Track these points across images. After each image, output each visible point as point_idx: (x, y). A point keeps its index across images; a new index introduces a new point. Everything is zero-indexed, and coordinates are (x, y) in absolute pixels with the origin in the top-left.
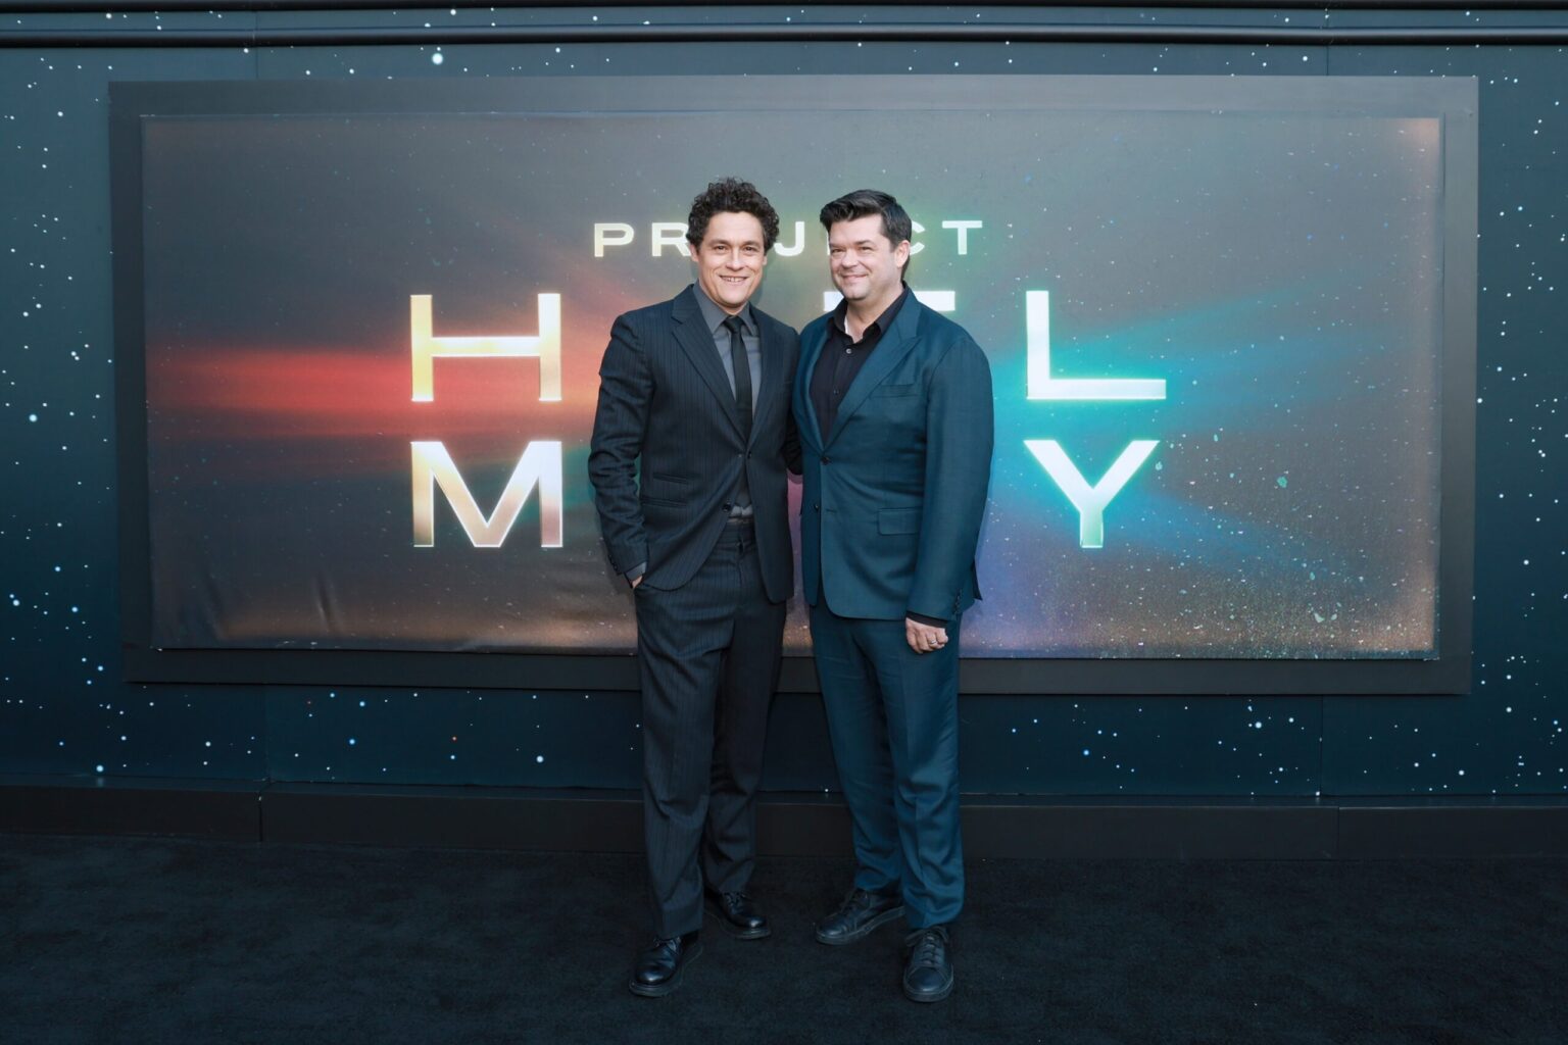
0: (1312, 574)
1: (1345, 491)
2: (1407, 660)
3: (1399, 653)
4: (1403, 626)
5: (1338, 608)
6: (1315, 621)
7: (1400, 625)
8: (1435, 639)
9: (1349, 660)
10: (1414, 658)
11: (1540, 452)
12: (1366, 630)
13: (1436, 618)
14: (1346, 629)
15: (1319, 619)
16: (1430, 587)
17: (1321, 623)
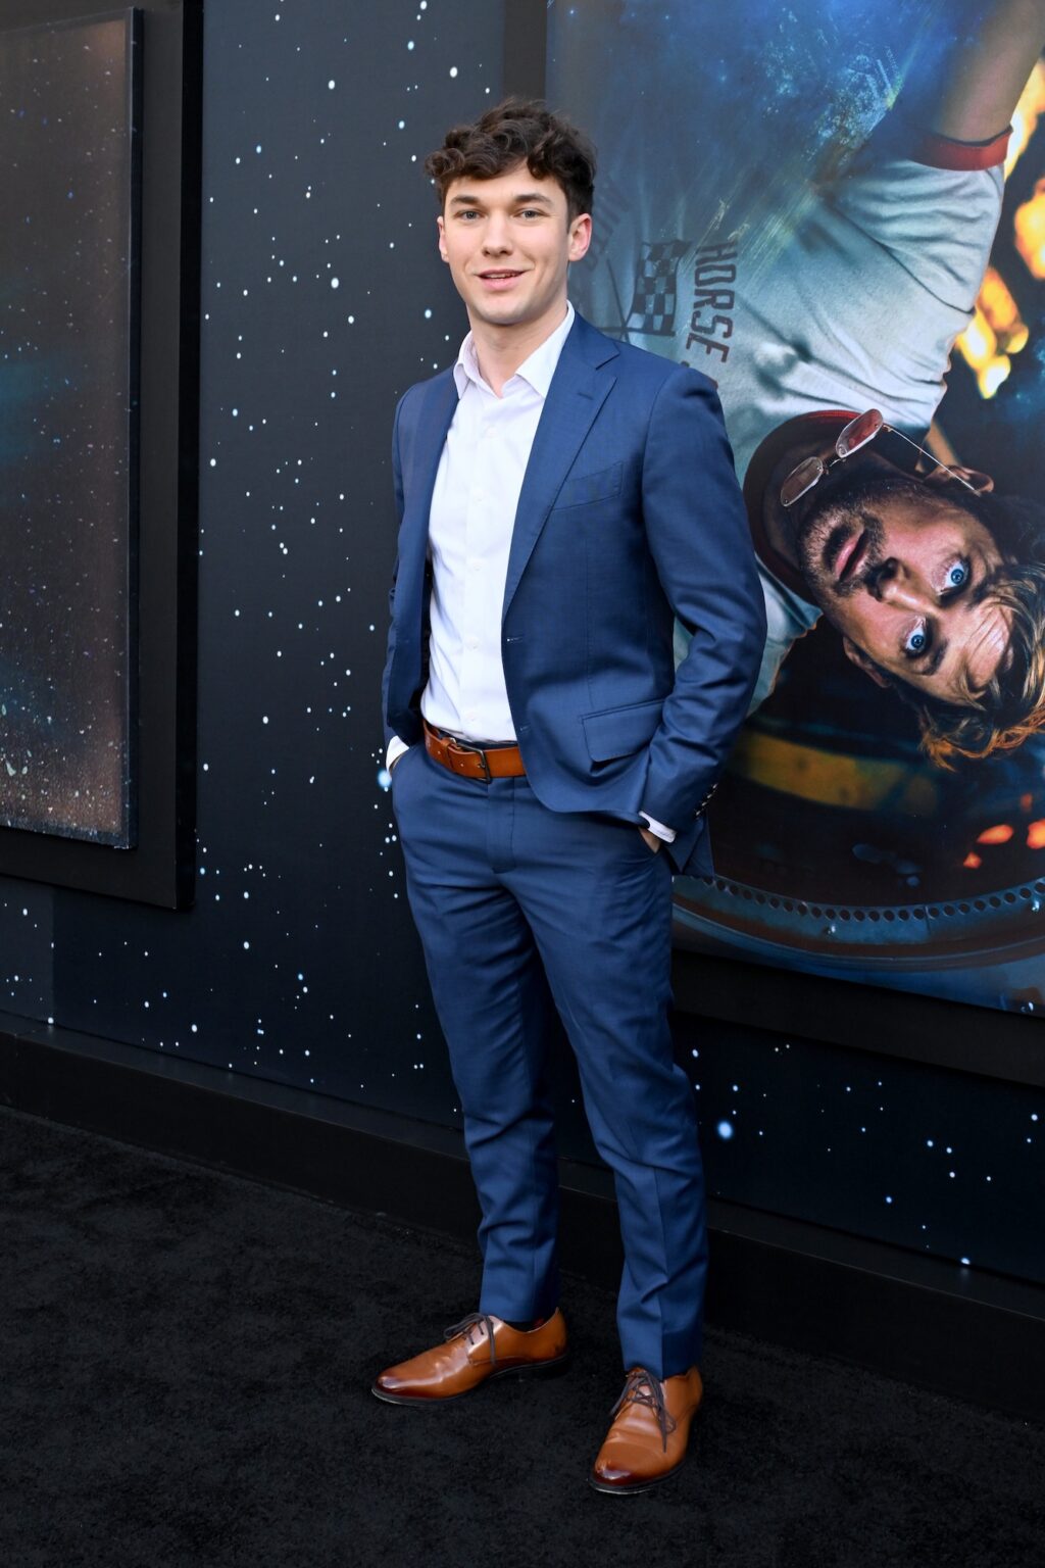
0: (3, 707)
1: (32, 591)
2: (96, 844)
3: (87, 833)
4: (91, 792)
5: (28, 758)
6: (7, 773)
7: (88, 792)
8: (123, 818)
9: (40, 834)
10: (103, 842)
11: (282, 545)
12: (55, 795)
13: (123, 787)
14: (36, 788)
15: (12, 772)
16: (117, 740)
17: (13, 777)
